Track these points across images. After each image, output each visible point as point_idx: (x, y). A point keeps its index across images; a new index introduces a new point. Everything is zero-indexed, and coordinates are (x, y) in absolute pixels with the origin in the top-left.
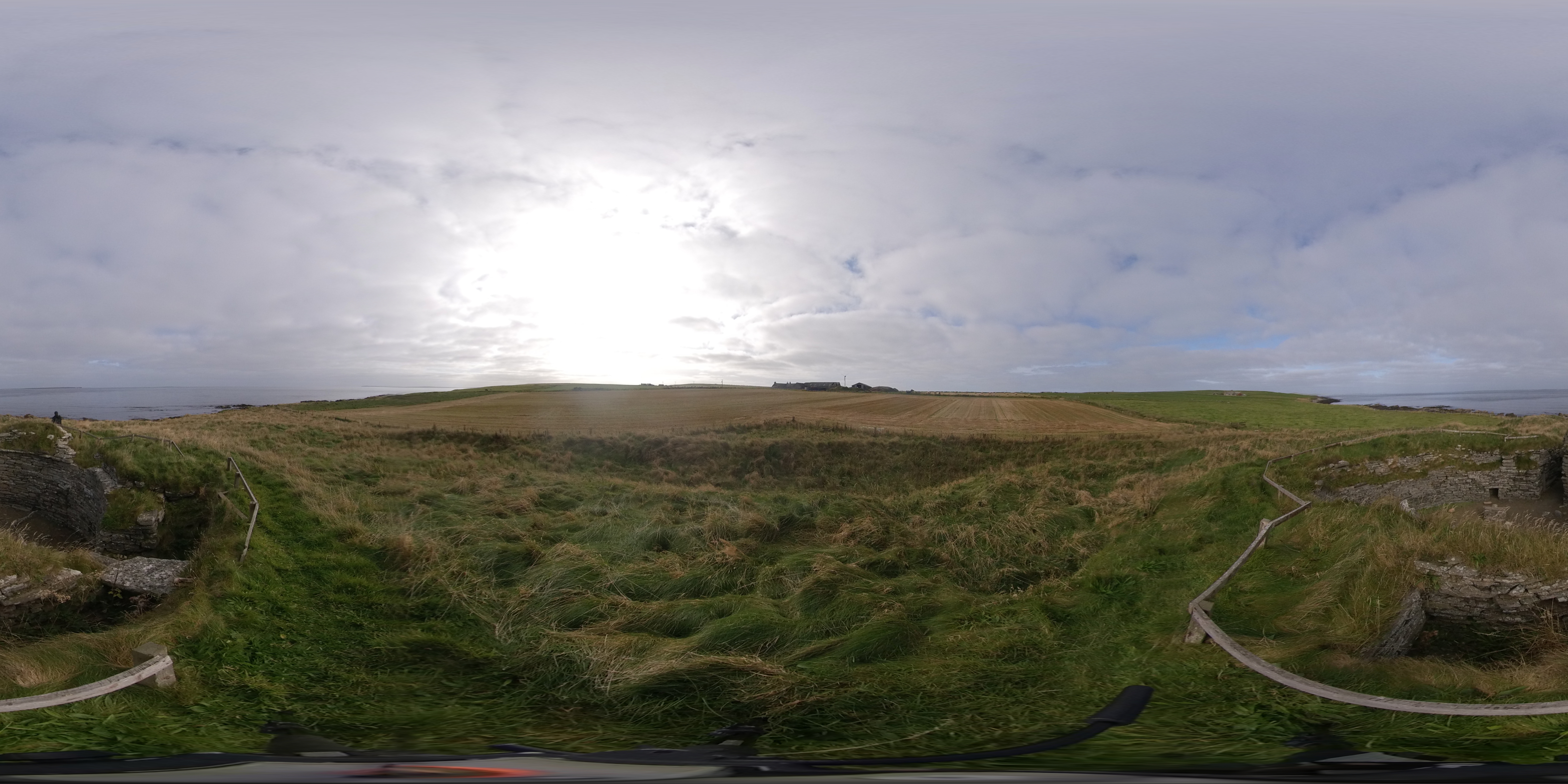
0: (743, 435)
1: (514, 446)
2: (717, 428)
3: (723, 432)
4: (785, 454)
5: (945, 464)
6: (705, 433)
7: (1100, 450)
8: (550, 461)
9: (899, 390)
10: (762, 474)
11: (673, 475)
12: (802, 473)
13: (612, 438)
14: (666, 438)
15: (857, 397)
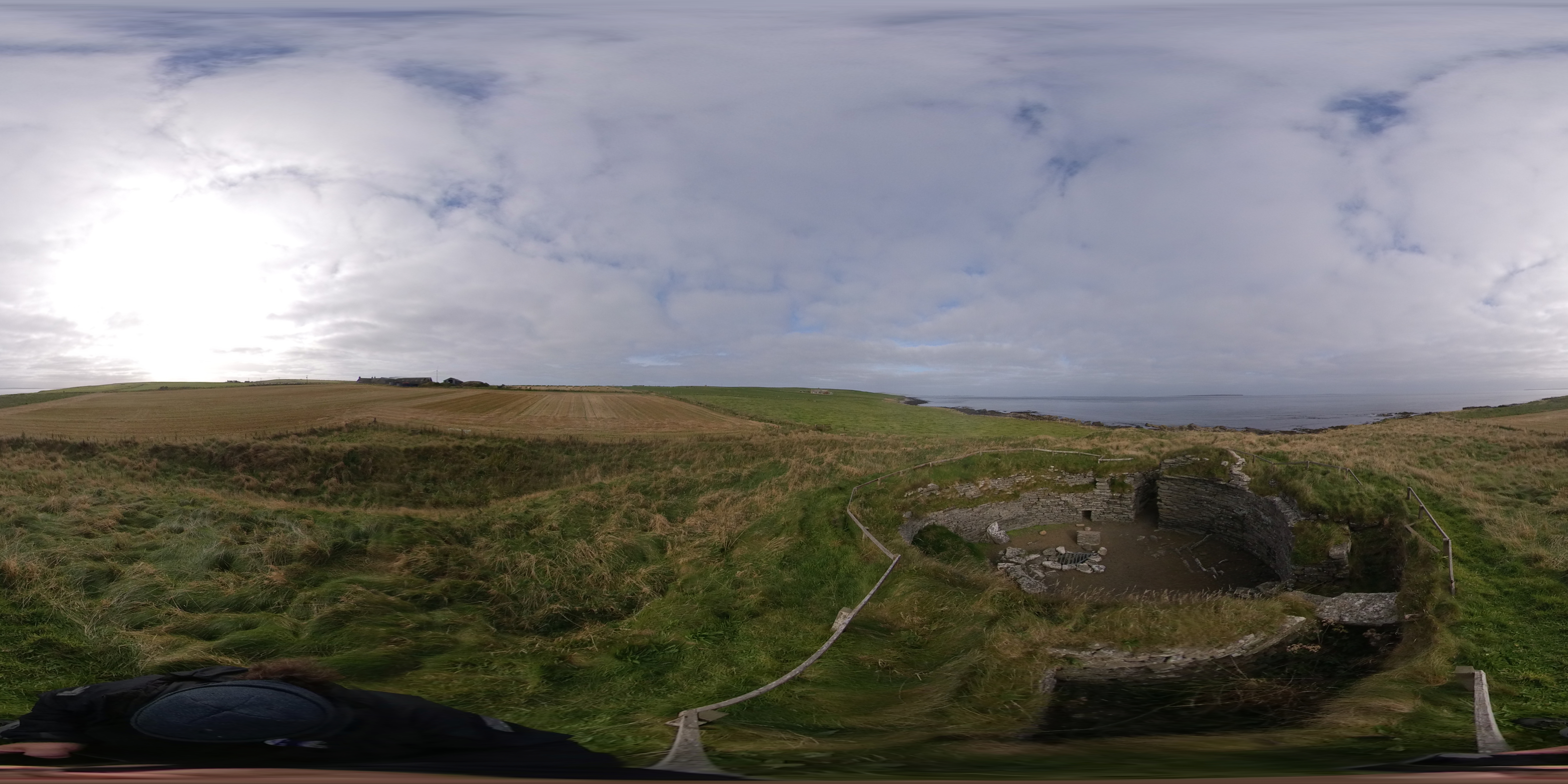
0: (324, 439)
1: (101, 454)
2: (298, 431)
3: (305, 435)
4: (363, 460)
5: (530, 468)
6: (287, 436)
7: (688, 453)
8: (136, 469)
9: (491, 384)
10: (340, 480)
11: (254, 481)
12: (379, 479)
13: (196, 445)
14: (248, 444)
15: (444, 393)
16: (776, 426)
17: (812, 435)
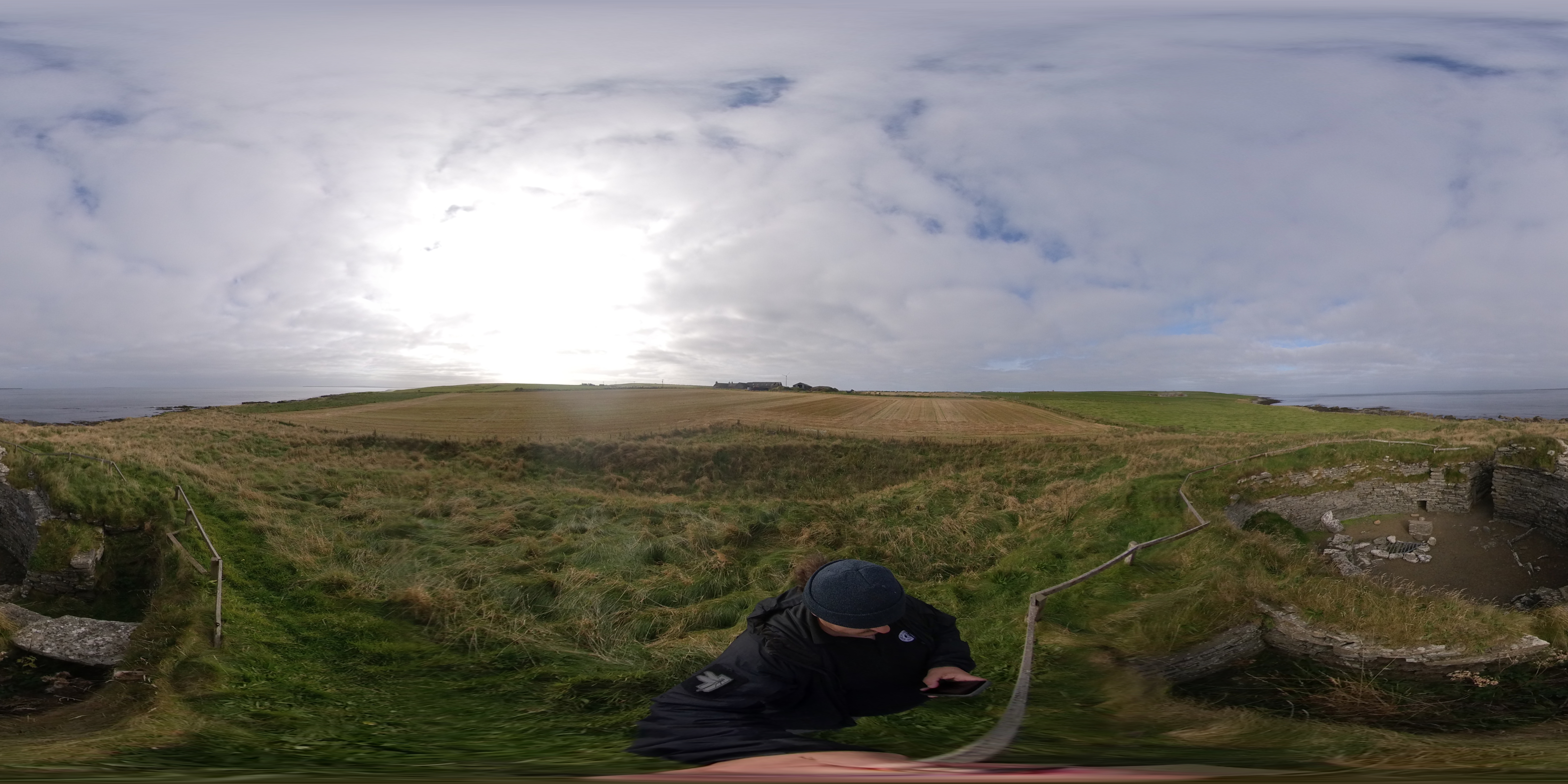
0: (689, 440)
1: (463, 453)
2: (663, 432)
3: (669, 437)
4: (733, 459)
5: (886, 467)
6: (652, 437)
7: (1036, 453)
8: (502, 469)
9: (839, 389)
10: (711, 479)
11: (625, 481)
12: (751, 477)
13: (562, 444)
14: (616, 444)
15: (798, 397)
16: (1121, 428)
17: (1156, 436)
